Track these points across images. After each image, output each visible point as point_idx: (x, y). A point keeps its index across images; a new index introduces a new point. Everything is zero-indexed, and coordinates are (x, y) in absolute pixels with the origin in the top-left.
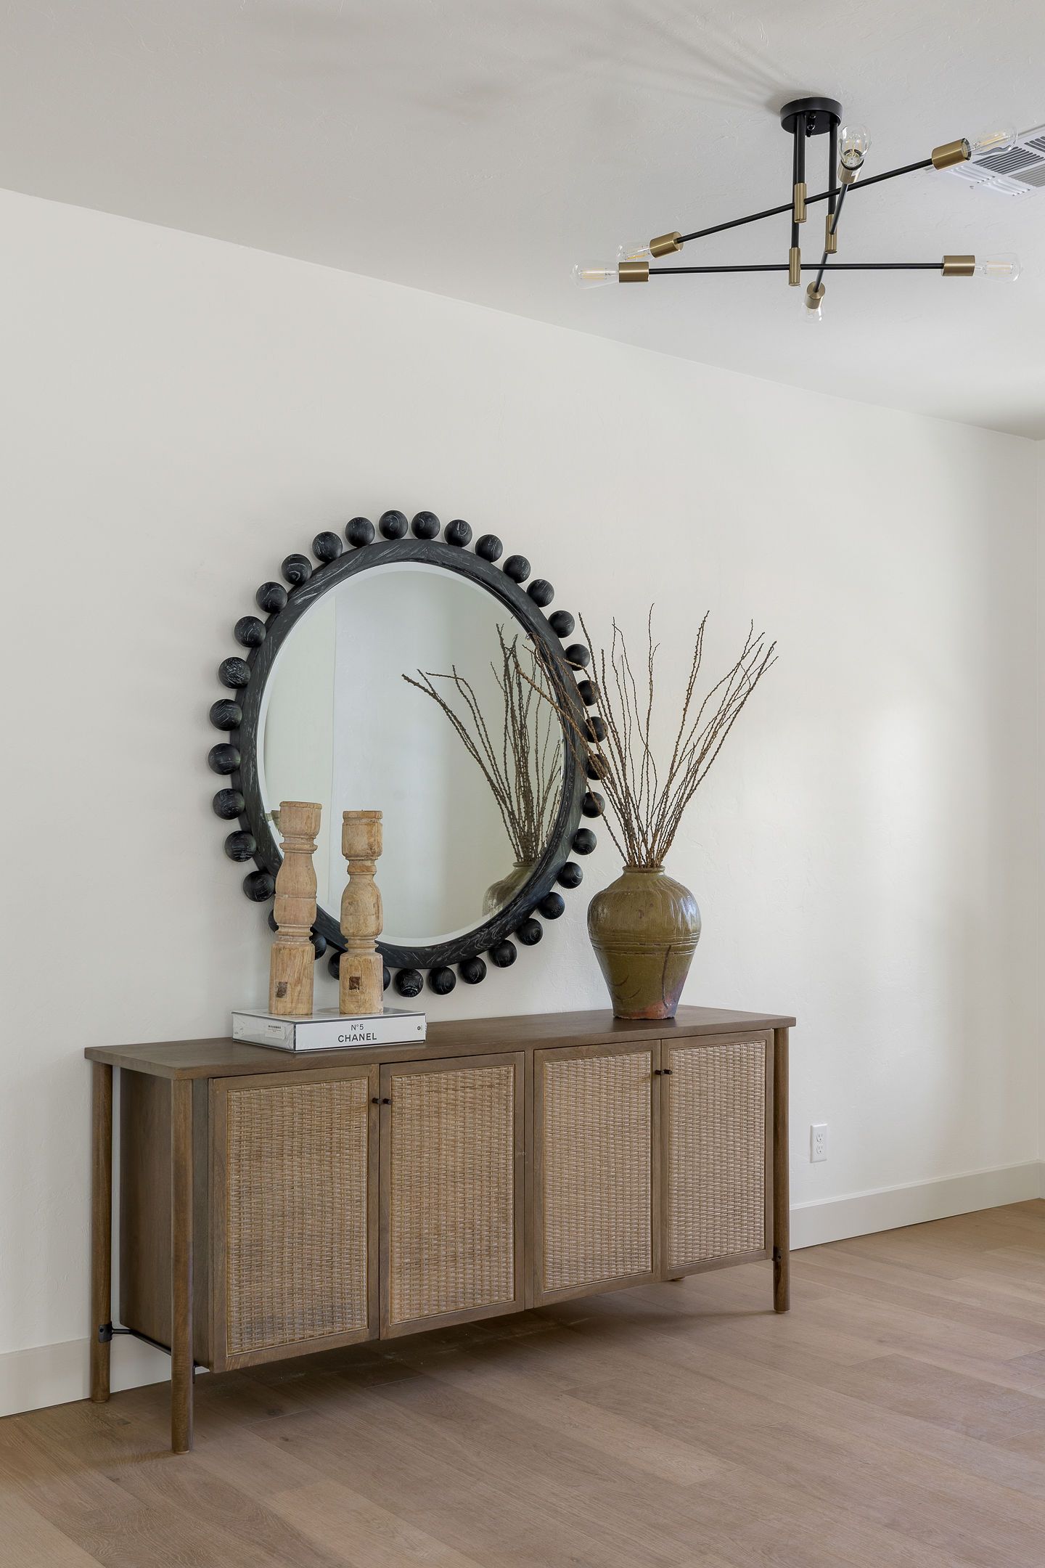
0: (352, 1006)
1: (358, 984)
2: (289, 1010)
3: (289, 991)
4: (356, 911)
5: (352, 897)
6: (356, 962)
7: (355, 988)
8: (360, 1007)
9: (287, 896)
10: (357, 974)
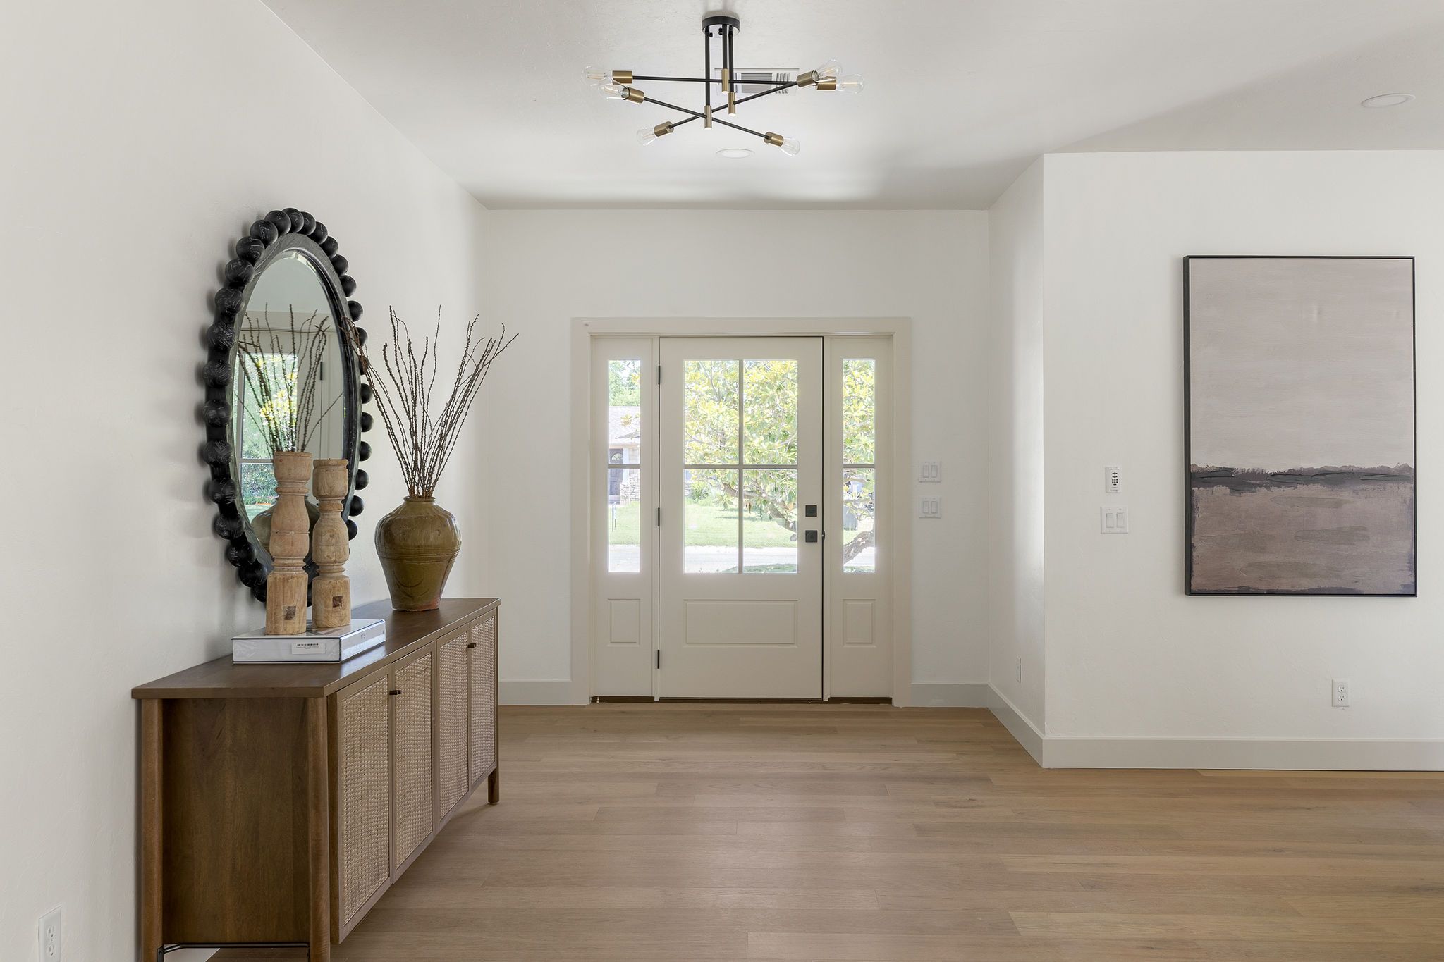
0: (336, 621)
1: (340, 602)
2: (297, 630)
3: (297, 612)
4: (337, 542)
5: (333, 531)
6: (339, 584)
7: (338, 605)
8: (342, 621)
9: (293, 533)
10: (338, 594)
